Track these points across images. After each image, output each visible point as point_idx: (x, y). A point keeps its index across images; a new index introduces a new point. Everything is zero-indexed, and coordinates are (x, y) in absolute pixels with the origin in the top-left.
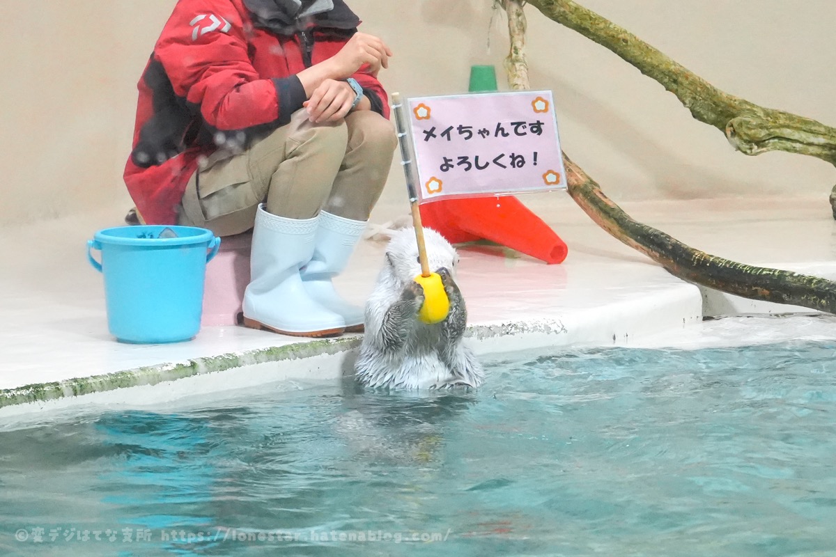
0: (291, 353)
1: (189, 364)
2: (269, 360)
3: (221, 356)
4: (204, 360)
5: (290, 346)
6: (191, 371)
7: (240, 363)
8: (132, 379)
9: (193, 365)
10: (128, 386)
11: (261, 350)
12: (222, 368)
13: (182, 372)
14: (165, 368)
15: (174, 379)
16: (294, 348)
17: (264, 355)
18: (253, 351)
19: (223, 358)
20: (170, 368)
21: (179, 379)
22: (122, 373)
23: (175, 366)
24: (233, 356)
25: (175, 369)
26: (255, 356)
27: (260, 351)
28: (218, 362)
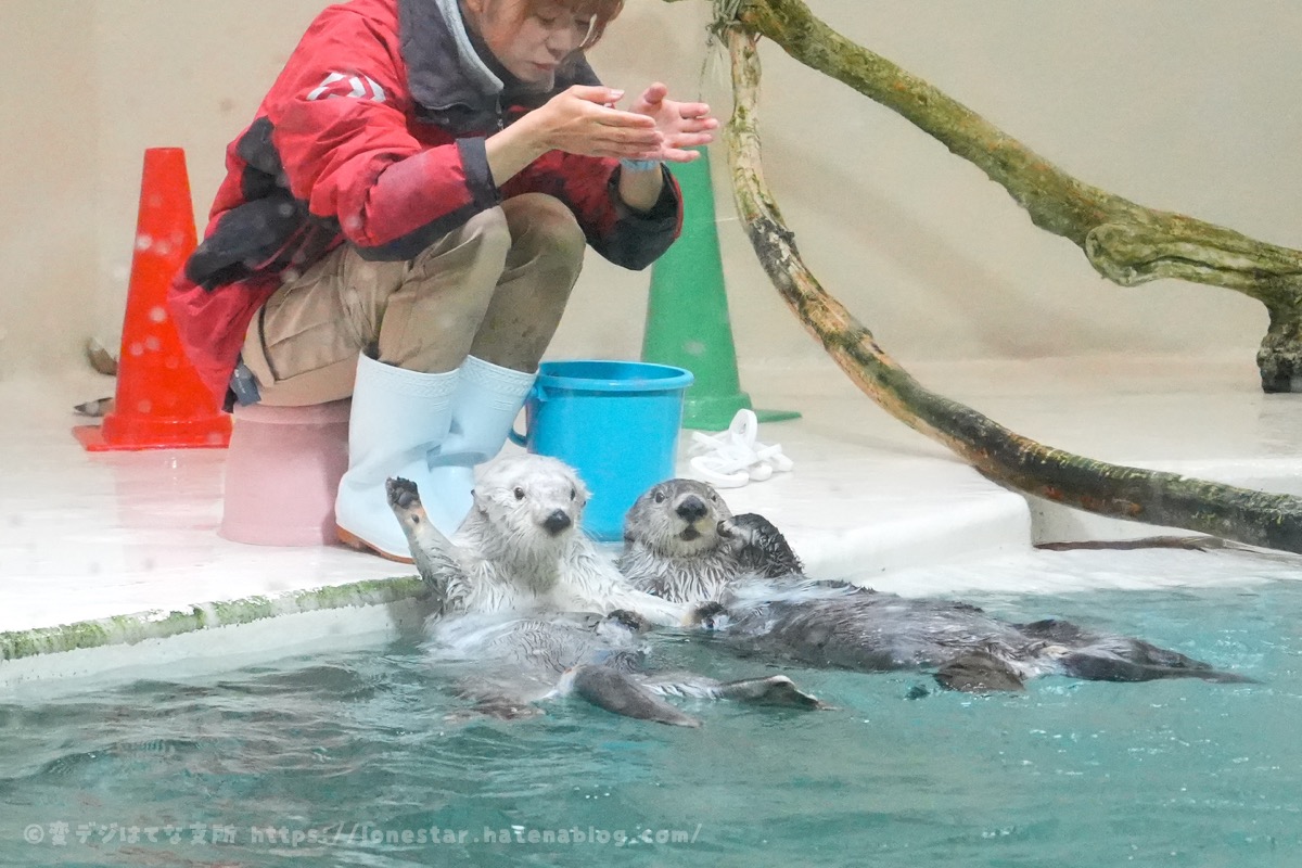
0: (356, 596)
1: (190, 611)
2: (321, 607)
3: (242, 600)
4: (216, 605)
5: (356, 586)
6: (194, 622)
7: (273, 611)
8: (99, 635)
9: (197, 612)
10: (92, 645)
11: (308, 590)
12: (245, 619)
13: (181, 624)
14: (152, 618)
15: (167, 635)
16: (361, 588)
17: (312, 599)
18: (295, 593)
19: (247, 603)
20: (160, 618)
21: (174, 636)
22: (83, 625)
23: (168, 614)
24: (262, 600)
25: (169, 619)
26: (298, 601)
27: (307, 593)
28: (238, 610)
